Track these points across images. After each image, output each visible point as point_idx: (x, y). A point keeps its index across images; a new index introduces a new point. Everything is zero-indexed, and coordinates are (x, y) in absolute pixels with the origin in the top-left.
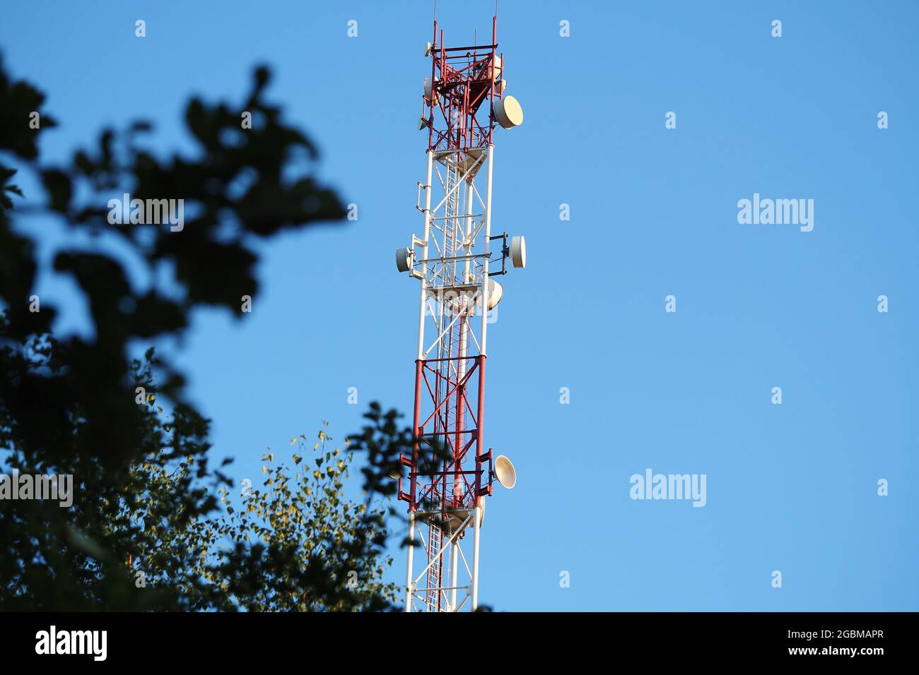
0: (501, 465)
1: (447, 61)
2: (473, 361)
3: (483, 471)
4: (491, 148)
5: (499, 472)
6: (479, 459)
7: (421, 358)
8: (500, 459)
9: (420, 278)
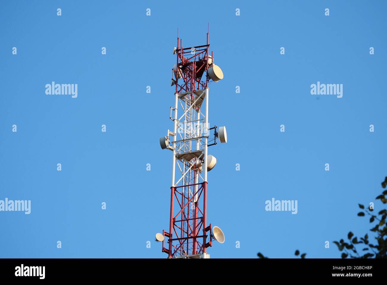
0: (216, 232)
1: (184, 54)
2: (201, 185)
3: (207, 236)
4: (207, 90)
5: (216, 235)
6: (205, 230)
7: (174, 186)
8: (216, 228)
9: (172, 150)
